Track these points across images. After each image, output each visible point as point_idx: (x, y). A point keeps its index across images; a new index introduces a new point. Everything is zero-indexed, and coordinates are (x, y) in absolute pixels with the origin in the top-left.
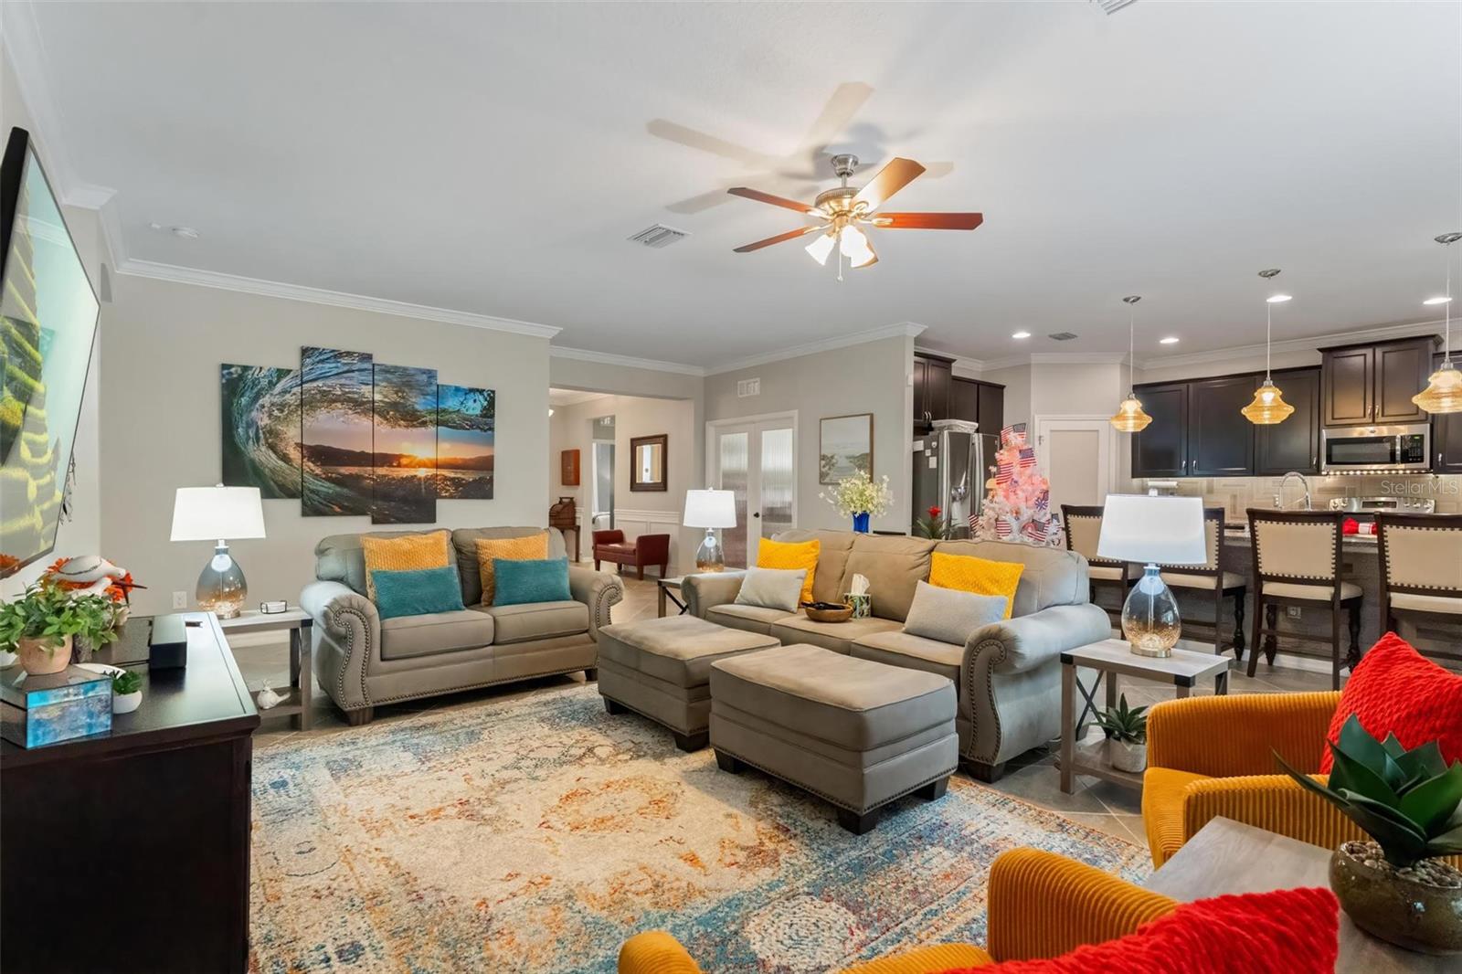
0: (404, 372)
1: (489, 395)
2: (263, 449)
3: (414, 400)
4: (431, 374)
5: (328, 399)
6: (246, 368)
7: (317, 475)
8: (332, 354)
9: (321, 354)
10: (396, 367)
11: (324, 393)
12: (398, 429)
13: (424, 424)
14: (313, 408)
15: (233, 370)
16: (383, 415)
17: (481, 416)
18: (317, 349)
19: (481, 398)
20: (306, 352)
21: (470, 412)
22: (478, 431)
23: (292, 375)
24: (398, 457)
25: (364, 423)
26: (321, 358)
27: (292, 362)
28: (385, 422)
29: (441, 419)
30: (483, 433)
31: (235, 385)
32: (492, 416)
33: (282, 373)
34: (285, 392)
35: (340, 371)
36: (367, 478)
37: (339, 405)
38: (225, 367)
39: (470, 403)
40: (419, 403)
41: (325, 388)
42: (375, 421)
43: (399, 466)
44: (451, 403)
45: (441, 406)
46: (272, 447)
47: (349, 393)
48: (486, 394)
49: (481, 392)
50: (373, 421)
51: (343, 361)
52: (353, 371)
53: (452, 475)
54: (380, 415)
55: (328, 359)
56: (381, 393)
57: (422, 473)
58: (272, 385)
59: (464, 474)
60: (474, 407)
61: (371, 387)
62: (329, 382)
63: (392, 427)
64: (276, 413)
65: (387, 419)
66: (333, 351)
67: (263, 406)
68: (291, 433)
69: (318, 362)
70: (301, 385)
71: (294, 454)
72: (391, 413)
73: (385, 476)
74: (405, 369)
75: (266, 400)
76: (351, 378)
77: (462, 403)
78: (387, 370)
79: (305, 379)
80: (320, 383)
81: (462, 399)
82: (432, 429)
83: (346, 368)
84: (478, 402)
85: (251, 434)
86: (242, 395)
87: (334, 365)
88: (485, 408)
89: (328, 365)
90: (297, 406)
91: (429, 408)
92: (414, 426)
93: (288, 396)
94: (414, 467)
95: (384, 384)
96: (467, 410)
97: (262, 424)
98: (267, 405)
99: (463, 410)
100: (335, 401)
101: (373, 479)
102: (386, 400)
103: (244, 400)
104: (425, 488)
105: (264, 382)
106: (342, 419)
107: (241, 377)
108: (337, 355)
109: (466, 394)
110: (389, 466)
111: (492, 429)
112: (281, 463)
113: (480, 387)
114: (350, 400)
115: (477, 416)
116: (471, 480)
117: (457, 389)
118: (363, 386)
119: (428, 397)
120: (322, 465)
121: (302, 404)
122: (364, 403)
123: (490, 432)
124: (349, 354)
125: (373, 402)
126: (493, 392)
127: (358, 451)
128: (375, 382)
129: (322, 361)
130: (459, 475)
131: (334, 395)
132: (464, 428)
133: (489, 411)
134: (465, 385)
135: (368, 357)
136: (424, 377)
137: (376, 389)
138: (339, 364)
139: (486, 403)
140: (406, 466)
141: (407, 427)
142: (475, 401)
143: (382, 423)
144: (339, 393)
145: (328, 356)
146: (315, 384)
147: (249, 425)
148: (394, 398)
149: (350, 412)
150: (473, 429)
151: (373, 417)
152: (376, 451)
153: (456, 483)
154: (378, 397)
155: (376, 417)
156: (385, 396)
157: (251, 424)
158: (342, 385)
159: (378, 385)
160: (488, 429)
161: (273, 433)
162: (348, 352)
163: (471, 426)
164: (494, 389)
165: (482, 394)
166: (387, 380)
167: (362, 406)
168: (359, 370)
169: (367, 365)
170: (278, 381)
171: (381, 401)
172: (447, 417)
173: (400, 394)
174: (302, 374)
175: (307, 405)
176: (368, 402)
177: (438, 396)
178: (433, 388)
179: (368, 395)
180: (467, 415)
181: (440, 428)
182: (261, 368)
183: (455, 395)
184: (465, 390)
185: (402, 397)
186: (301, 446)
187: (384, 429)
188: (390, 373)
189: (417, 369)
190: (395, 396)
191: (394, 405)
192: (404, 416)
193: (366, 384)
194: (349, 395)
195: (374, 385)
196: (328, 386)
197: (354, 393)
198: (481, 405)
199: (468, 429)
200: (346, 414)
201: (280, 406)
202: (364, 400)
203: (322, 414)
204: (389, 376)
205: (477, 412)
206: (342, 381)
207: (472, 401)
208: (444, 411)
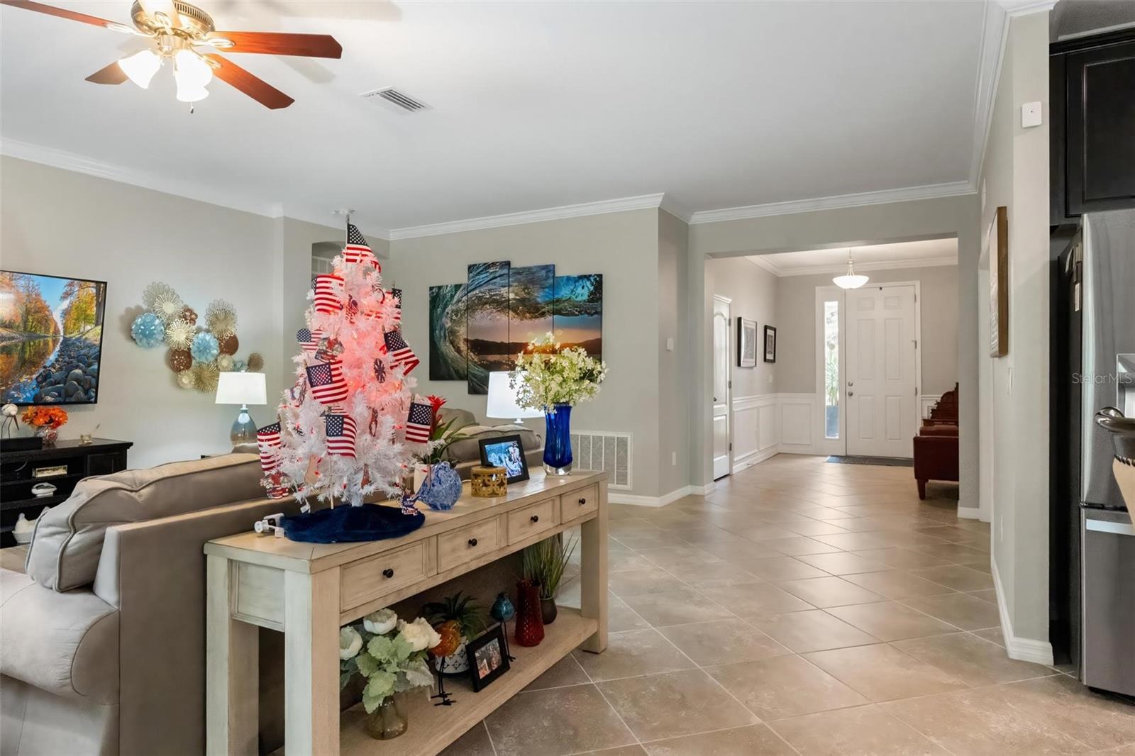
0: (528, 270)
1: (595, 279)
2: (448, 344)
3: (536, 294)
4: (550, 269)
5: (482, 302)
6: (440, 288)
7: (475, 362)
8: (484, 267)
9: (478, 268)
10: (524, 268)
11: (480, 298)
12: (525, 321)
13: (543, 314)
14: (474, 311)
15: (434, 290)
16: (515, 311)
17: (591, 300)
18: (476, 265)
19: (588, 283)
20: (471, 268)
21: (580, 299)
22: (586, 316)
24: (525, 345)
25: (503, 318)
26: (478, 271)
27: (463, 278)
28: (516, 316)
29: (558, 309)
30: (591, 318)
31: (437, 299)
32: (601, 299)
33: (457, 287)
34: (459, 301)
35: (489, 279)
36: (505, 364)
37: (487, 306)
38: (431, 289)
39: (579, 290)
40: (540, 296)
41: (480, 295)
42: (510, 316)
43: (526, 353)
44: (564, 293)
45: (556, 297)
46: (452, 343)
47: (494, 295)
48: (592, 279)
49: (587, 277)
50: (508, 316)
51: (491, 271)
52: (496, 278)
54: (513, 311)
55: (482, 271)
56: (513, 292)
58: (452, 296)
60: (583, 293)
61: (507, 288)
62: (482, 290)
63: (522, 320)
64: (454, 317)
65: (517, 314)
66: (485, 264)
67: (448, 313)
68: (462, 331)
69: (476, 275)
70: (467, 294)
71: (463, 346)
72: (521, 308)
74: (530, 269)
75: (449, 309)
76: (494, 284)
77: (573, 291)
78: (519, 272)
79: (469, 289)
80: (477, 291)
81: (572, 287)
82: (549, 318)
83: (492, 276)
84: (586, 288)
85: (442, 335)
86: (438, 308)
87: (485, 275)
88: (591, 293)
89: (482, 276)
90: (465, 310)
91: (547, 299)
92: (536, 317)
93: (460, 304)
95: (516, 284)
96: (576, 297)
97: (447, 326)
98: (450, 312)
99: (574, 297)
100: (486, 303)
101: (508, 365)
102: (517, 297)
103: (439, 310)
106: (489, 317)
107: (438, 294)
108: (488, 266)
109: (576, 282)
111: (600, 313)
112: (456, 353)
113: (588, 274)
114: (495, 301)
115: (585, 301)
117: (569, 278)
118: (502, 289)
119: (547, 290)
120: (479, 354)
121: (467, 309)
122: (502, 302)
123: (595, 316)
124: (494, 264)
125: (509, 300)
126: (600, 276)
127: (499, 341)
128: (511, 283)
129: (479, 274)
131: (485, 299)
132: (574, 315)
133: (597, 293)
134: (575, 274)
135: (508, 264)
136: (543, 273)
137: (511, 289)
138: (488, 274)
139: (592, 288)
141: (531, 318)
142: (583, 288)
143: (514, 317)
144: (488, 296)
145: (480, 270)
146: (474, 293)
147: (441, 329)
149: (495, 311)
150: (582, 314)
151: (508, 313)
152: (510, 342)
154: (512, 296)
155: (511, 312)
156: (516, 294)
157: (442, 327)
158: (490, 290)
159: (512, 286)
160: (596, 313)
161: (453, 333)
162: (493, 263)
163: (580, 312)
164: (600, 273)
165: (589, 280)
166: (518, 281)
167: (502, 305)
168: (500, 276)
169: (505, 271)
170: (455, 294)
171: (514, 299)
172: (561, 306)
173: (526, 291)
174: (468, 286)
175: (470, 308)
176: (505, 301)
177: (554, 287)
178: (551, 281)
179: (505, 295)
180: (577, 302)
181: (556, 316)
182: (447, 286)
183: (567, 284)
184: (574, 278)
185: (528, 293)
186: (467, 340)
187: (516, 321)
188: (519, 274)
189: (538, 267)
190: (523, 293)
191: (522, 301)
192: (530, 309)
193: (505, 286)
194: (494, 297)
195: (509, 286)
196: (482, 293)
197: (496, 295)
198: (589, 289)
199: (577, 315)
200: (492, 312)
201: (456, 312)
202: (503, 299)
203: (478, 315)
204: (520, 276)
205: (585, 297)
206: (490, 287)
207: (580, 288)
208: (558, 301)
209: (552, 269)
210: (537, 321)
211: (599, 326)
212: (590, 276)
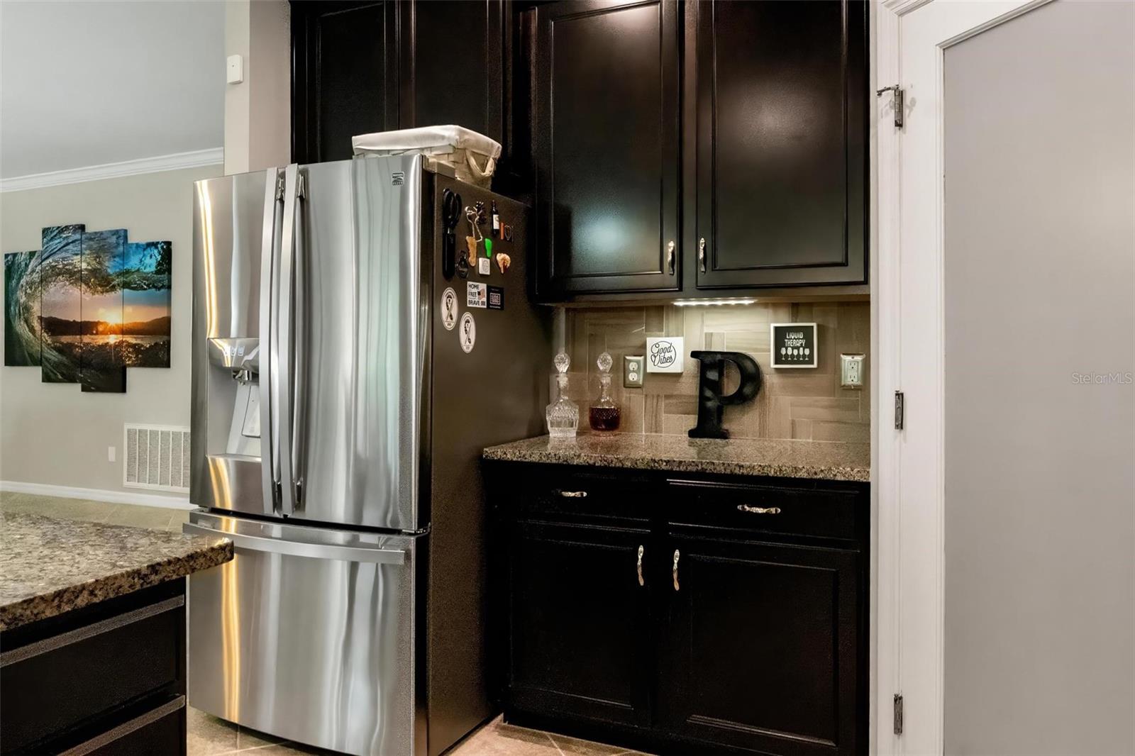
0: (100, 236)
1: (162, 247)
2: (22, 323)
3: (107, 264)
5: (55, 273)
6: (15, 255)
7: (49, 344)
8: (57, 231)
9: (51, 232)
10: (96, 233)
11: (53, 269)
12: (97, 296)
13: (113, 288)
14: (47, 283)
15: (9, 258)
16: (87, 284)
17: (158, 272)
18: (49, 228)
19: (156, 251)
20: (46, 232)
21: (148, 270)
22: (154, 290)
23: (37, 255)
24: (96, 324)
25: (76, 293)
26: (52, 236)
27: (37, 245)
28: (88, 290)
29: (128, 282)
30: (158, 292)
31: (12, 269)
32: (169, 271)
33: (32, 254)
34: (33, 271)
35: (62, 245)
36: (77, 346)
37: (61, 278)
38: (7, 256)
39: (148, 261)
40: (111, 267)
41: (53, 264)
42: (84, 289)
43: (97, 334)
44: (133, 263)
45: (126, 267)
46: (26, 321)
47: (67, 265)
48: (159, 246)
49: (155, 245)
50: (81, 290)
51: (64, 236)
52: (68, 244)
53: (134, 341)
54: (85, 284)
55: (55, 236)
56: (85, 261)
57: (112, 339)
58: (27, 265)
59: (142, 339)
60: (150, 263)
61: (80, 256)
62: (57, 257)
63: (93, 294)
64: (29, 291)
65: (89, 287)
66: (59, 227)
67: (22, 286)
68: (36, 308)
69: (50, 240)
70: (41, 263)
71: (37, 325)
72: (92, 280)
73: (88, 344)
74: (102, 233)
75: (23, 282)
76: (68, 251)
77: (141, 261)
78: (92, 237)
79: (43, 257)
80: (50, 260)
81: (141, 257)
82: (119, 292)
83: (65, 242)
84: (153, 257)
85: (17, 311)
86: (13, 279)
87: (59, 241)
88: (159, 264)
89: (57, 241)
90: (39, 282)
91: (118, 270)
92: (107, 291)
93: (34, 275)
94: (107, 334)
95: (88, 252)
96: (145, 268)
97: (22, 301)
98: (25, 284)
99: (143, 268)
100: (59, 274)
101: (81, 348)
102: (90, 268)
103: (14, 283)
104: (115, 356)
105: (23, 264)
106: (63, 291)
107: (13, 262)
108: (62, 230)
109: (144, 250)
110: (90, 334)
111: (169, 287)
112: (31, 334)
113: (155, 240)
114: (68, 272)
115: (152, 272)
116: (148, 346)
117: (138, 245)
118: (75, 257)
119: (117, 259)
120: (52, 335)
121: (41, 281)
122: (75, 273)
123: (162, 290)
124: (68, 228)
125: (82, 271)
126: (169, 244)
127: (72, 320)
128: (84, 251)
129: (52, 239)
130: (139, 342)
131: (58, 268)
132: (142, 289)
133: (164, 263)
134: (144, 240)
135: (82, 228)
136: (114, 239)
137: (83, 257)
138: (61, 239)
139: (159, 258)
140: (104, 333)
141: (102, 293)
142: (151, 257)
143: (86, 291)
144: (61, 266)
145: (55, 233)
146: (48, 261)
147: (16, 305)
148: (94, 264)
149: (67, 283)
150: (150, 288)
151: (81, 286)
152: (83, 320)
153: (136, 349)
154: (84, 266)
155: (83, 285)
156: (89, 264)
157: (17, 301)
158: (63, 259)
159: (84, 254)
160: (163, 287)
161: (27, 309)
162: (66, 227)
163: (148, 285)
164: (170, 240)
165: (157, 248)
166: (90, 248)
167: (75, 276)
168: (73, 242)
169: (78, 236)
170: (30, 262)
171: (86, 269)
172: (130, 278)
173: (98, 260)
174: (42, 253)
175: (44, 280)
176: (79, 271)
177: (124, 256)
178: (121, 249)
179: (78, 265)
180: (145, 273)
181: (126, 290)
182: (22, 253)
183: (135, 253)
184: (143, 245)
185: (99, 263)
186: (41, 318)
187: (88, 296)
188: (91, 239)
189: (111, 231)
190: (94, 262)
191: (94, 272)
192: (101, 281)
193: (77, 254)
194: (67, 267)
195: (82, 254)
196: (56, 262)
197: (71, 264)
198: (157, 260)
199: (145, 289)
200: (65, 285)
201: (31, 284)
202: (76, 270)
203: (52, 288)
204: (91, 243)
205: (153, 269)
206: (64, 254)
207: (148, 257)
208: (128, 272)
209: (123, 234)
210: (107, 295)
211: (168, 302)
212: (158, 243)
